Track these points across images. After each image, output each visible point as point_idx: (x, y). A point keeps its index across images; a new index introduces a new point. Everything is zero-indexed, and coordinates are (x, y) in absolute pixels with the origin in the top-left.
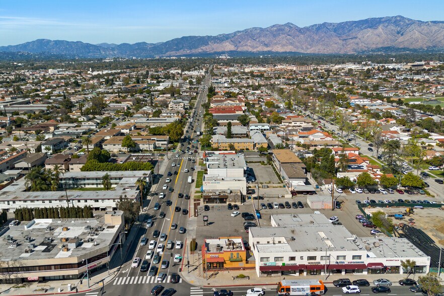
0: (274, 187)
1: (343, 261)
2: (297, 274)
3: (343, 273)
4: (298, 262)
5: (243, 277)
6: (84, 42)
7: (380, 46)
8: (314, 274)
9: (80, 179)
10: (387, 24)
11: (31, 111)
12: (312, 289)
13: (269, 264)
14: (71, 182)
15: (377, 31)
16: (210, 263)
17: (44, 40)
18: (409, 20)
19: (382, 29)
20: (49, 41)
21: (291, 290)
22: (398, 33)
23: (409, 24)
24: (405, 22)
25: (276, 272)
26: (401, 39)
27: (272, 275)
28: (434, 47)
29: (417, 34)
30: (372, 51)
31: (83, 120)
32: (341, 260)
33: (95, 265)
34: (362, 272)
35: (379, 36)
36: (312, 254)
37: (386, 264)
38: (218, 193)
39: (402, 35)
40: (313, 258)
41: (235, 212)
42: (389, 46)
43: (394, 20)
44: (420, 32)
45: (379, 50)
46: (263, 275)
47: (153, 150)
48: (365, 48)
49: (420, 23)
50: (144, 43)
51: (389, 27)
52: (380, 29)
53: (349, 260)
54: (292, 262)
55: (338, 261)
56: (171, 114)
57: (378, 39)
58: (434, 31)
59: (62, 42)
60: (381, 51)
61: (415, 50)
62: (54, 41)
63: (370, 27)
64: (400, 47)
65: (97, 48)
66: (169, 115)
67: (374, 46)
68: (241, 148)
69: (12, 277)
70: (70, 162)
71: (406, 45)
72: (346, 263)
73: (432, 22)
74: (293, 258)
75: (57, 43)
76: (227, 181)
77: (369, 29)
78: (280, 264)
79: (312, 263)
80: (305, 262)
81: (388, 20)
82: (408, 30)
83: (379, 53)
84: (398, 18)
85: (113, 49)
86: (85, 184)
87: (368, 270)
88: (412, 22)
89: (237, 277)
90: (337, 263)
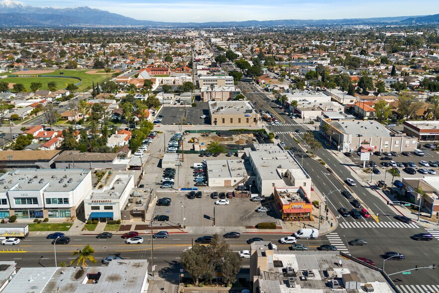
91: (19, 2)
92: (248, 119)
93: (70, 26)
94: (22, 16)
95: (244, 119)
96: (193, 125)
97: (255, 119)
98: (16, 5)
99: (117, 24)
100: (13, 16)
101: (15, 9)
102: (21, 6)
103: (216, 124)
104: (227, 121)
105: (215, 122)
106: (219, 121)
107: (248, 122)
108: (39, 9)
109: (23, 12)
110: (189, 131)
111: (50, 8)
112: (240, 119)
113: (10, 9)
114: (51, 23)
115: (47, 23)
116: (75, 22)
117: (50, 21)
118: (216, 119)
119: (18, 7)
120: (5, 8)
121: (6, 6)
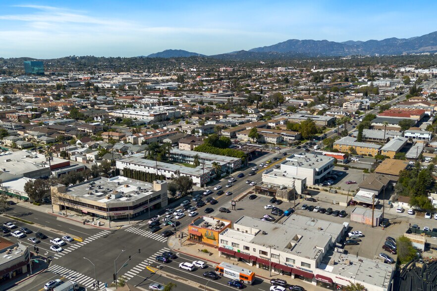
0: (342, 194)
1: (292, 264)
2: (251, 264)
3: (293, 277)
4: (251, 253)
5: (206, 252)
6: (330, 41)
8: (265, 269)
9: (188, 157)
11: (222, 102)
12: (241, 276)
13: (227, 247)
14: (181, 157)
16: (193, 235)
17: (293, 40)
20: (298, 41)
21: (224, 271)
25: (234, 257)
27: (231, 258)
31: (251, 112)
32: (290, 263)
33: (120, 214)
34: (311, 282)
36: (264, 249)
37: (335, 281)
38: (269, 186)
40: (264, 253)
41: (269, 206)
46: (223, 255)
47: (276, 143)
50: (394, 39)
53: (297, 265)
54: (246, 251)
55: (287, 263)
56: (335, 113)
59: (309, 41)
62: (302, 41)
65: (341, 46)
66: (333, 113)
68: (364, 153)
69: (75, 207)
70: (195, 143)
72: (295, 267)
74: (247, 248)
75: (304, 42)
76: (288, 177)
78: (236, 249)
79: (263, 257)
80: (257, 255)
85: (358, 47)
86: (190, 161)
87: (318, 282)
89: (202, 251)
90: (286, 264)
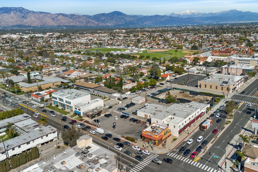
7: (15, 24)
10: (15, 12)
15: (10, 15)
18: (27, 10)
19: (14, 14)
22: (23, 17)
23: (28, 13)
24: (25, 11)
26: (25, 21)
28: (43, 25)
29: (33, 19)
30: (11, 27)
35: (12, 18)
39: (26, 18)
42: (20, 24)
43: (18, 9)
44: (34, 17)
45: (15, 26)
48: (6, 25)
49: (34, 12)
51: (17, 13)
52: (12, 14)
57: (13, 20)
58: (41, 17)
60: (16, 27)
61: (35, 27)
63: (6, 13)
64: (26, 25)
67: (11, 24)
71: (29, 24)
73: (39, 12)
77: (5, 14)
81: (15, 10)
82: (28, 16)
83: (16, 28)
84: (21, 9)
88: (29, 12)
91: (194, 11)
92: (222, 88)
93: (221, 23)
94: (194, 19)
95: (220, 88)
96: (186, 86)
97: (228, 88)
98: (192, 13)
99: (255, 20)
100: (189, 19)
101: (191, 15)
102: (195, 13)
103: (200, 88)
104: (209, 86)
105: (200, 86)
106: (203, 86)
107: (222, 89)
108: (204, 14)
109: (195, 17)
110: (176, 89)
111: (211, 13)
112: (216, 87)
113: (188, 15)
114: (210, 22)
115: (207, 22)
116: (225, 21)
117: (209, 21)
118: (201, 84)
119: (193, 14)
120: (186, 15)
121: (187, 14)
